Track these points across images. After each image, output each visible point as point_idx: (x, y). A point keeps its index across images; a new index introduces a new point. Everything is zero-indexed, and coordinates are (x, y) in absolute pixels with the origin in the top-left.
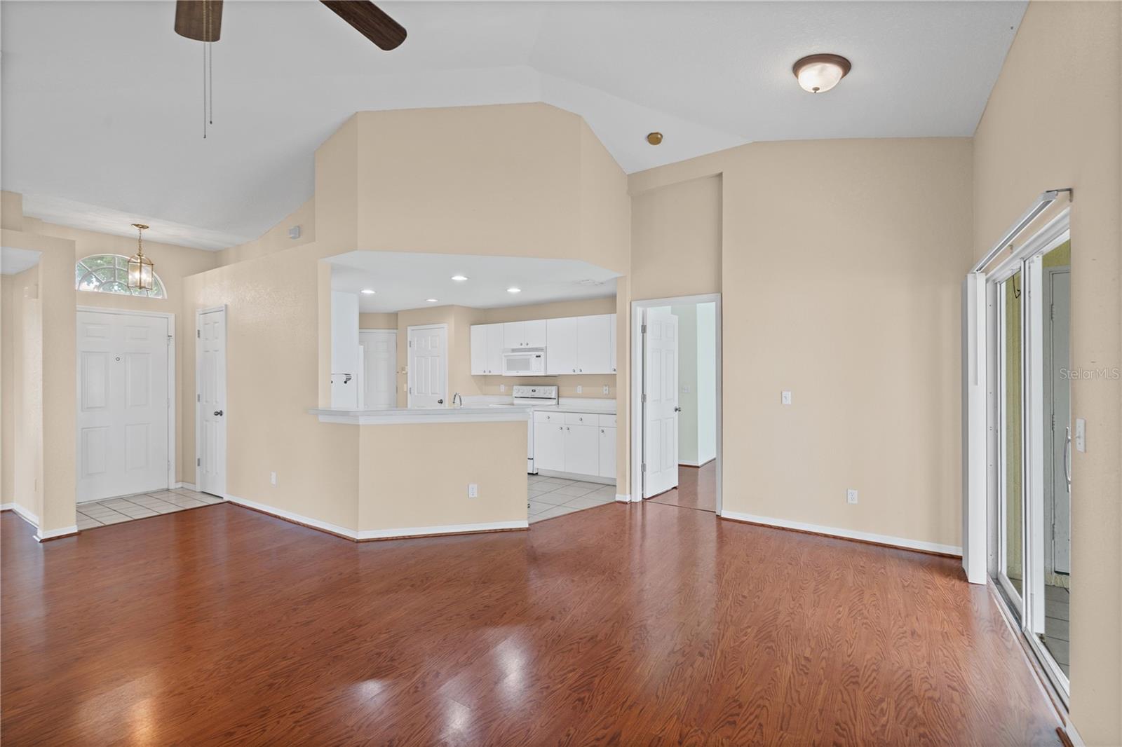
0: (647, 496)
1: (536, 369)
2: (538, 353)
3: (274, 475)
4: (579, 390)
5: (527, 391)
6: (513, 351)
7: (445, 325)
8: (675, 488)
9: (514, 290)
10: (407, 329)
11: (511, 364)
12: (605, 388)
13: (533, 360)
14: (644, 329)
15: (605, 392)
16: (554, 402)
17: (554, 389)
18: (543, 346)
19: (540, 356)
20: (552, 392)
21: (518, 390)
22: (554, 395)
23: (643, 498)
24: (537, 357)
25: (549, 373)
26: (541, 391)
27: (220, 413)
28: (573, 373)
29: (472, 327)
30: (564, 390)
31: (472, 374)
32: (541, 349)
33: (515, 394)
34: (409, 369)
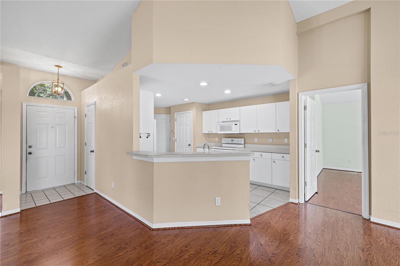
0: (307, 200)
1: (235, 130)
2: (236, 123)
3: (113, 183)
4: (256, 140)
5: (229, 140)
6: (223, 122)
7: (191, 111)
8: (316, 193)
9: (228, 92)
10: (174, 113)
11: (222, 128)
12: (270, 139)
13: (234, 126)
14: (305, 108)
15: (270, 141)
16: (243, 146)
17: (243, 139)
18: (238, 119)
19: (237, 124)
20: (242, 141)
21: (224, 140)
22: (243, 142)
23: (305, 201)
24: (235, 124)
25: (241, 132)
26: (236, 140)
27: (93, 151)
28: (254, 132)
29: (203, 112)
30: (247, 141)
31: (203, 133)
32: (238, 121)
33: (223, 142)
34: (175, 131)
